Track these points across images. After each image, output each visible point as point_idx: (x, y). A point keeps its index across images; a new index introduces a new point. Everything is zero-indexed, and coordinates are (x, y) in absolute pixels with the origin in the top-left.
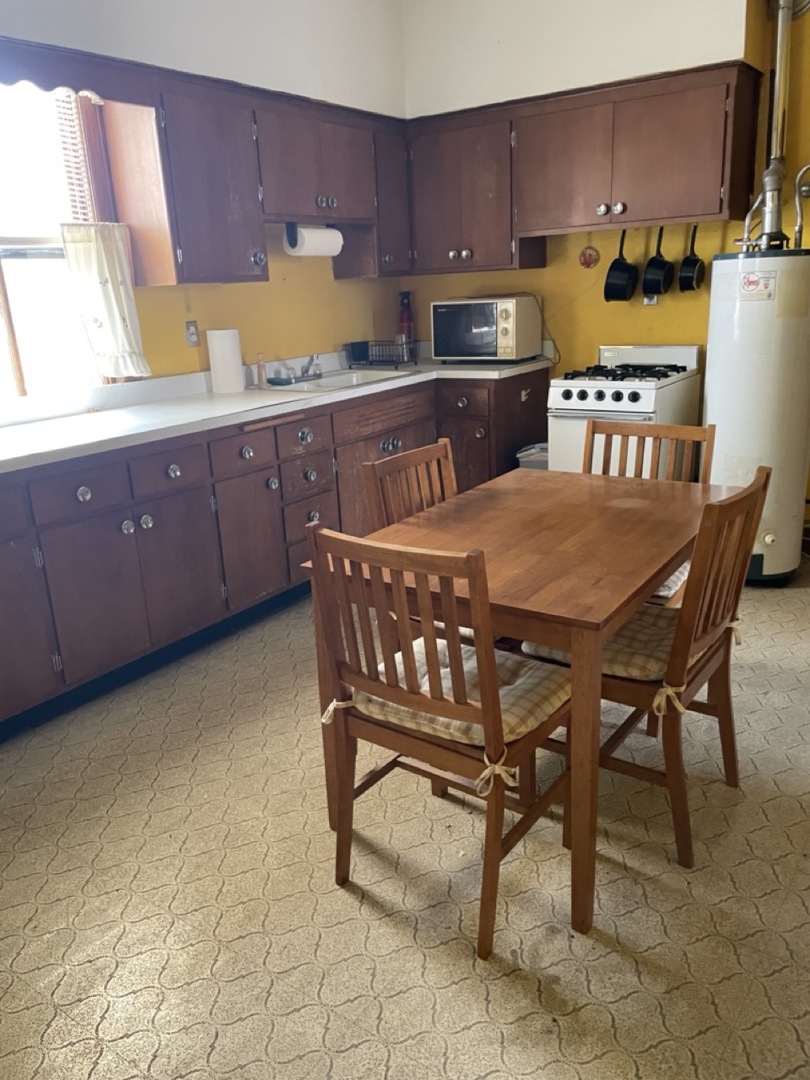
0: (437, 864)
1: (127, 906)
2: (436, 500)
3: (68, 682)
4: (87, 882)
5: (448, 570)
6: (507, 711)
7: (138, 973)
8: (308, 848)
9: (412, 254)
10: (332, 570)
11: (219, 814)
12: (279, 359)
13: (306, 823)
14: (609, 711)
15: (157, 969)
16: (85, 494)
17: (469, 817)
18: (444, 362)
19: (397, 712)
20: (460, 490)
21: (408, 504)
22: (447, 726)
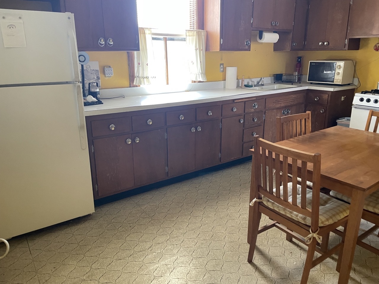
0: (285, 264)
1: (179, 250)
2: (302, 134)
3: (169, 176)
4: (168, 240)
5: (305, 159)
6: (321, 215)
7: (180, 273)
8: (239, 247)
9: (305, 43)
10: (261, 153)
11: (210, 228)
12: (249, 78)
13: (239, 238)
14: (363, 224)
15: (186, 273)
16: (182, 118)
17: (299, 251)
18: (311, 83)
19: (278, 207)
20: (312, 131)
21: (291, 134)
22: (297, 216)
